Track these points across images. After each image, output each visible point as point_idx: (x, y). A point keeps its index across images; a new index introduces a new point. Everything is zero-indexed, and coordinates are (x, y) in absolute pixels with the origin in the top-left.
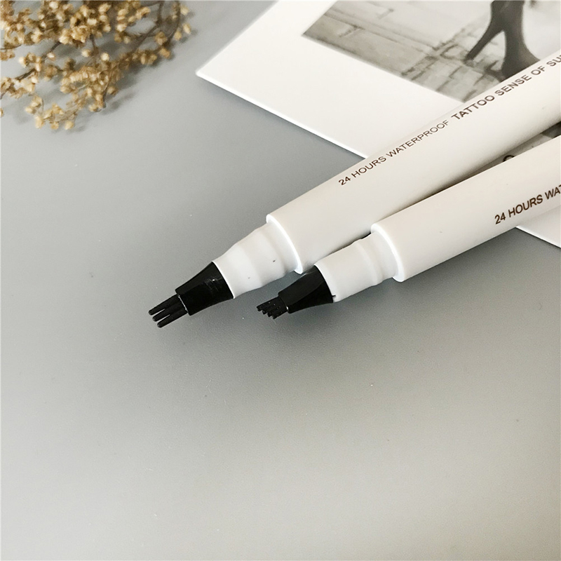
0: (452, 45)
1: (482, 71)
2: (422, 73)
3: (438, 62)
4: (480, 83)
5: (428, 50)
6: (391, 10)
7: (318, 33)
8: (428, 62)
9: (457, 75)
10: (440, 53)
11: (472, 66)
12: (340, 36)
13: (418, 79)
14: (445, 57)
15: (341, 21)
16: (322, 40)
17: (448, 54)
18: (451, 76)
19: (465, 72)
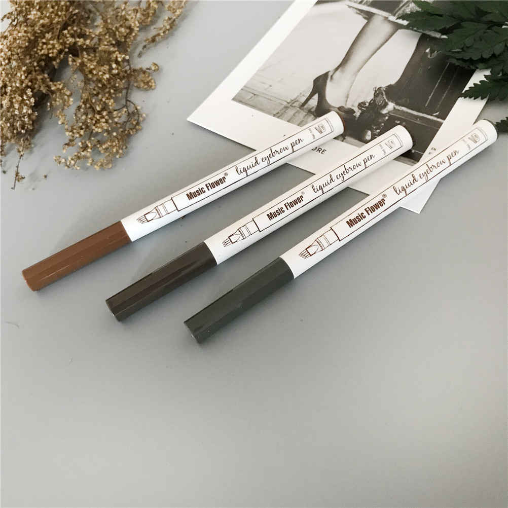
0: (295, 101)
1: (307, 111)
2: (282, 114)
3: (289, 109)
4: (306, 117)
5: (285, 104)
6: (271, 86)
7: (238, 99)
8: (285, 109)
9: (297, 114)
10: (290, 105)
11: (303, 110)
12: (248, 99)
13: (280, 117)
14: (292, 106)
15: (249, 92)
16: (240, 102)
17: (293, 105)
18: (294, 115)
19: (300, 112)
